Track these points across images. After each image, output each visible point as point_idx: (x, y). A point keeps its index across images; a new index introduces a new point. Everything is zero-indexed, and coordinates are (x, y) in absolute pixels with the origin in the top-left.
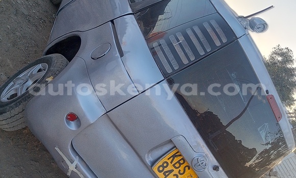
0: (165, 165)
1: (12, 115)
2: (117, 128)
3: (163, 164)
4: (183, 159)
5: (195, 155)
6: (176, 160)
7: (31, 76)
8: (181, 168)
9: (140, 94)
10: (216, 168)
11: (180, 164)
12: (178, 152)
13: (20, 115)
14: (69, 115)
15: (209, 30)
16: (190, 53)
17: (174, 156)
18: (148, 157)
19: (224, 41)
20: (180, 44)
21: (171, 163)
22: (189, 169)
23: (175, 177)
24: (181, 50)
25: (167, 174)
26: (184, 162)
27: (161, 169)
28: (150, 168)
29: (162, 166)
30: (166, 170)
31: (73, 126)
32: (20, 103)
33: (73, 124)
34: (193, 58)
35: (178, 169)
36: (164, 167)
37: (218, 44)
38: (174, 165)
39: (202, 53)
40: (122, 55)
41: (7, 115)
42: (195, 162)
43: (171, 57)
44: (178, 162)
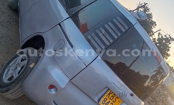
0: (105, 100)
1: (15, 90)
2: (77, 87)
3: (104, 99)
4: (114, 94)
5: (121, 91)
6: (111, 95)
7: (18, 64)
8: (114, 99)
9: (87, 66)
10: (132, 95)
11: (113, 97)
12: (111, 91)
13: (19, 90)
14: (49, 86)
15: (118, 24)
16: (109, 38)
17: (109, 94)
18: (96, 98)
19: (127, 28)
20: (103, 34)
21: (108, 98)
22: (118, 98)
23: (112, 104)
24: (104, 37)
25: (107, 104)
26: (115, 95)
27: (104, 102)
28: (98, 103)
29: (104, 100)
30: (106, 102)
31: (53, 91)
32: (18, 83)
33: (53, 90)
34: (111, 41)
35: (113, 100)
36: (105, 101)
37: (124, 30)
38: (110, 99)
39: (116, 37)
40: (72, 46)
41: (12, 91)
42: (121, 95)
43: (99, 42)
44: (112, 96)
